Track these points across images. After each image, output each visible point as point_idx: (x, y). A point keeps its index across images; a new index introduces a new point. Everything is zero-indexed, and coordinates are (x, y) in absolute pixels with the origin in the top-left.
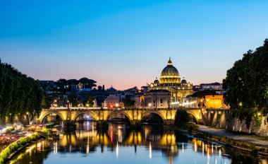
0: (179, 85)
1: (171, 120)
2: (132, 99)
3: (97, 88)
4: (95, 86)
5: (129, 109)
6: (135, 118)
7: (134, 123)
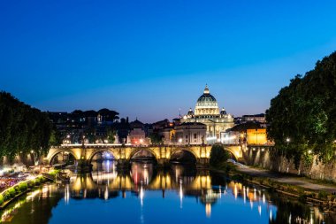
0: (217, 117)
1: (205, 158)
2: (161, 133)
3: (119, 121)
4: (118, 118)
5: (156, 146)
6: (163, 156)
7: (161, 162)
